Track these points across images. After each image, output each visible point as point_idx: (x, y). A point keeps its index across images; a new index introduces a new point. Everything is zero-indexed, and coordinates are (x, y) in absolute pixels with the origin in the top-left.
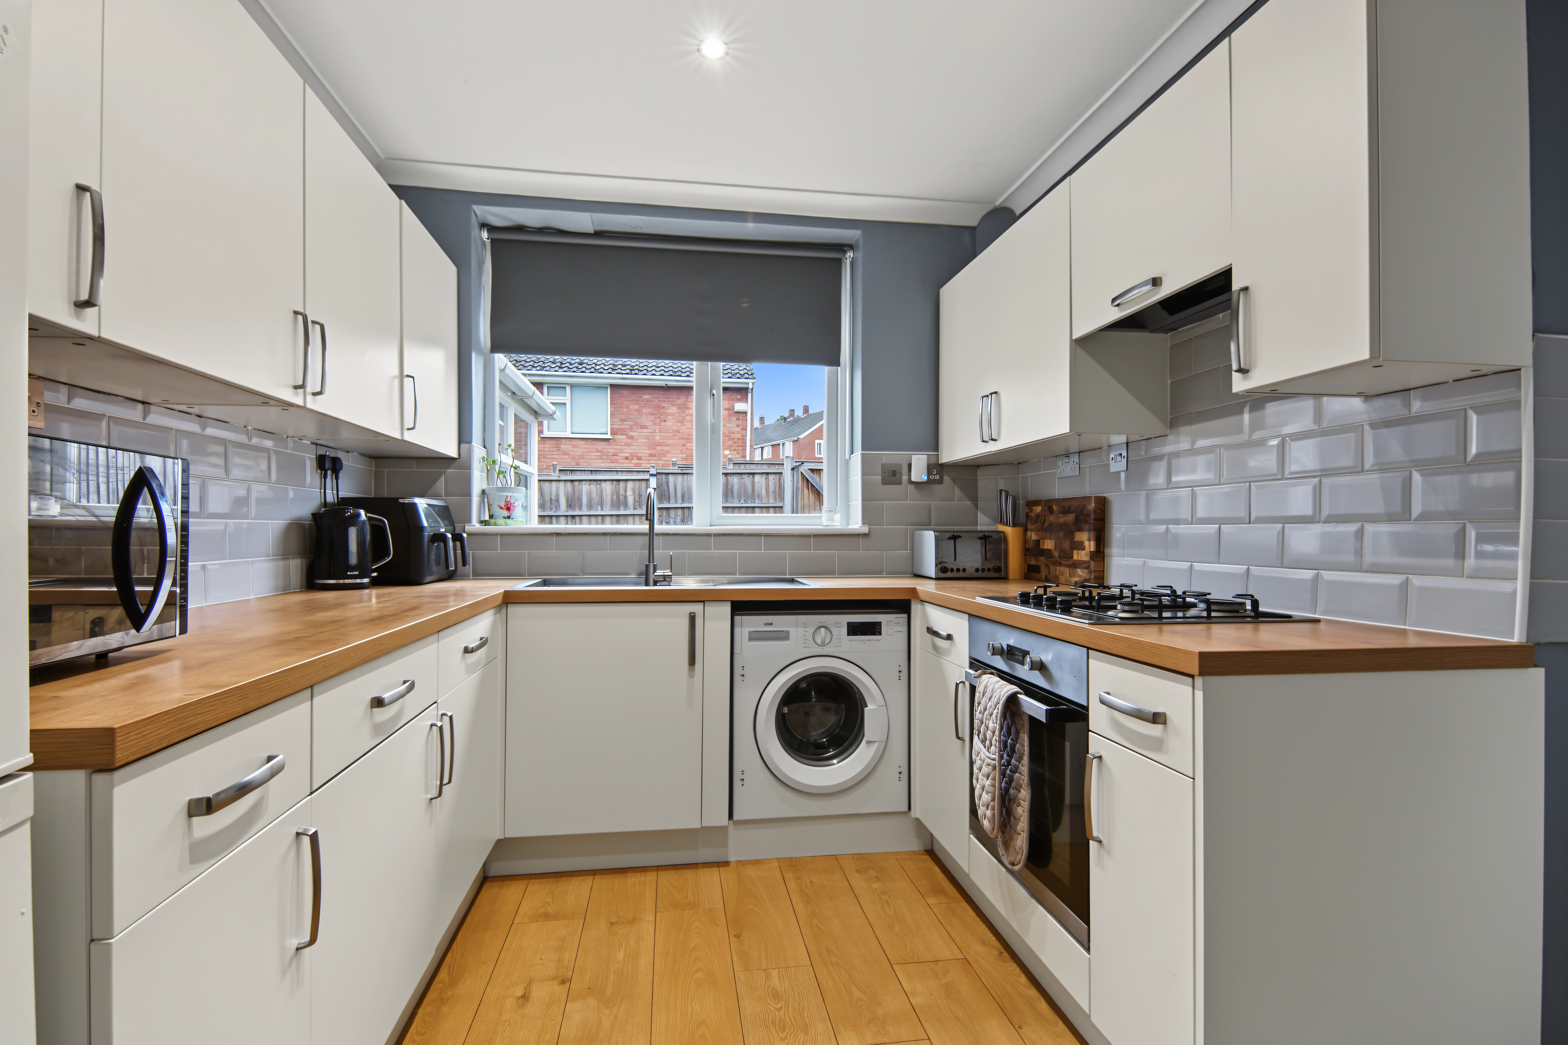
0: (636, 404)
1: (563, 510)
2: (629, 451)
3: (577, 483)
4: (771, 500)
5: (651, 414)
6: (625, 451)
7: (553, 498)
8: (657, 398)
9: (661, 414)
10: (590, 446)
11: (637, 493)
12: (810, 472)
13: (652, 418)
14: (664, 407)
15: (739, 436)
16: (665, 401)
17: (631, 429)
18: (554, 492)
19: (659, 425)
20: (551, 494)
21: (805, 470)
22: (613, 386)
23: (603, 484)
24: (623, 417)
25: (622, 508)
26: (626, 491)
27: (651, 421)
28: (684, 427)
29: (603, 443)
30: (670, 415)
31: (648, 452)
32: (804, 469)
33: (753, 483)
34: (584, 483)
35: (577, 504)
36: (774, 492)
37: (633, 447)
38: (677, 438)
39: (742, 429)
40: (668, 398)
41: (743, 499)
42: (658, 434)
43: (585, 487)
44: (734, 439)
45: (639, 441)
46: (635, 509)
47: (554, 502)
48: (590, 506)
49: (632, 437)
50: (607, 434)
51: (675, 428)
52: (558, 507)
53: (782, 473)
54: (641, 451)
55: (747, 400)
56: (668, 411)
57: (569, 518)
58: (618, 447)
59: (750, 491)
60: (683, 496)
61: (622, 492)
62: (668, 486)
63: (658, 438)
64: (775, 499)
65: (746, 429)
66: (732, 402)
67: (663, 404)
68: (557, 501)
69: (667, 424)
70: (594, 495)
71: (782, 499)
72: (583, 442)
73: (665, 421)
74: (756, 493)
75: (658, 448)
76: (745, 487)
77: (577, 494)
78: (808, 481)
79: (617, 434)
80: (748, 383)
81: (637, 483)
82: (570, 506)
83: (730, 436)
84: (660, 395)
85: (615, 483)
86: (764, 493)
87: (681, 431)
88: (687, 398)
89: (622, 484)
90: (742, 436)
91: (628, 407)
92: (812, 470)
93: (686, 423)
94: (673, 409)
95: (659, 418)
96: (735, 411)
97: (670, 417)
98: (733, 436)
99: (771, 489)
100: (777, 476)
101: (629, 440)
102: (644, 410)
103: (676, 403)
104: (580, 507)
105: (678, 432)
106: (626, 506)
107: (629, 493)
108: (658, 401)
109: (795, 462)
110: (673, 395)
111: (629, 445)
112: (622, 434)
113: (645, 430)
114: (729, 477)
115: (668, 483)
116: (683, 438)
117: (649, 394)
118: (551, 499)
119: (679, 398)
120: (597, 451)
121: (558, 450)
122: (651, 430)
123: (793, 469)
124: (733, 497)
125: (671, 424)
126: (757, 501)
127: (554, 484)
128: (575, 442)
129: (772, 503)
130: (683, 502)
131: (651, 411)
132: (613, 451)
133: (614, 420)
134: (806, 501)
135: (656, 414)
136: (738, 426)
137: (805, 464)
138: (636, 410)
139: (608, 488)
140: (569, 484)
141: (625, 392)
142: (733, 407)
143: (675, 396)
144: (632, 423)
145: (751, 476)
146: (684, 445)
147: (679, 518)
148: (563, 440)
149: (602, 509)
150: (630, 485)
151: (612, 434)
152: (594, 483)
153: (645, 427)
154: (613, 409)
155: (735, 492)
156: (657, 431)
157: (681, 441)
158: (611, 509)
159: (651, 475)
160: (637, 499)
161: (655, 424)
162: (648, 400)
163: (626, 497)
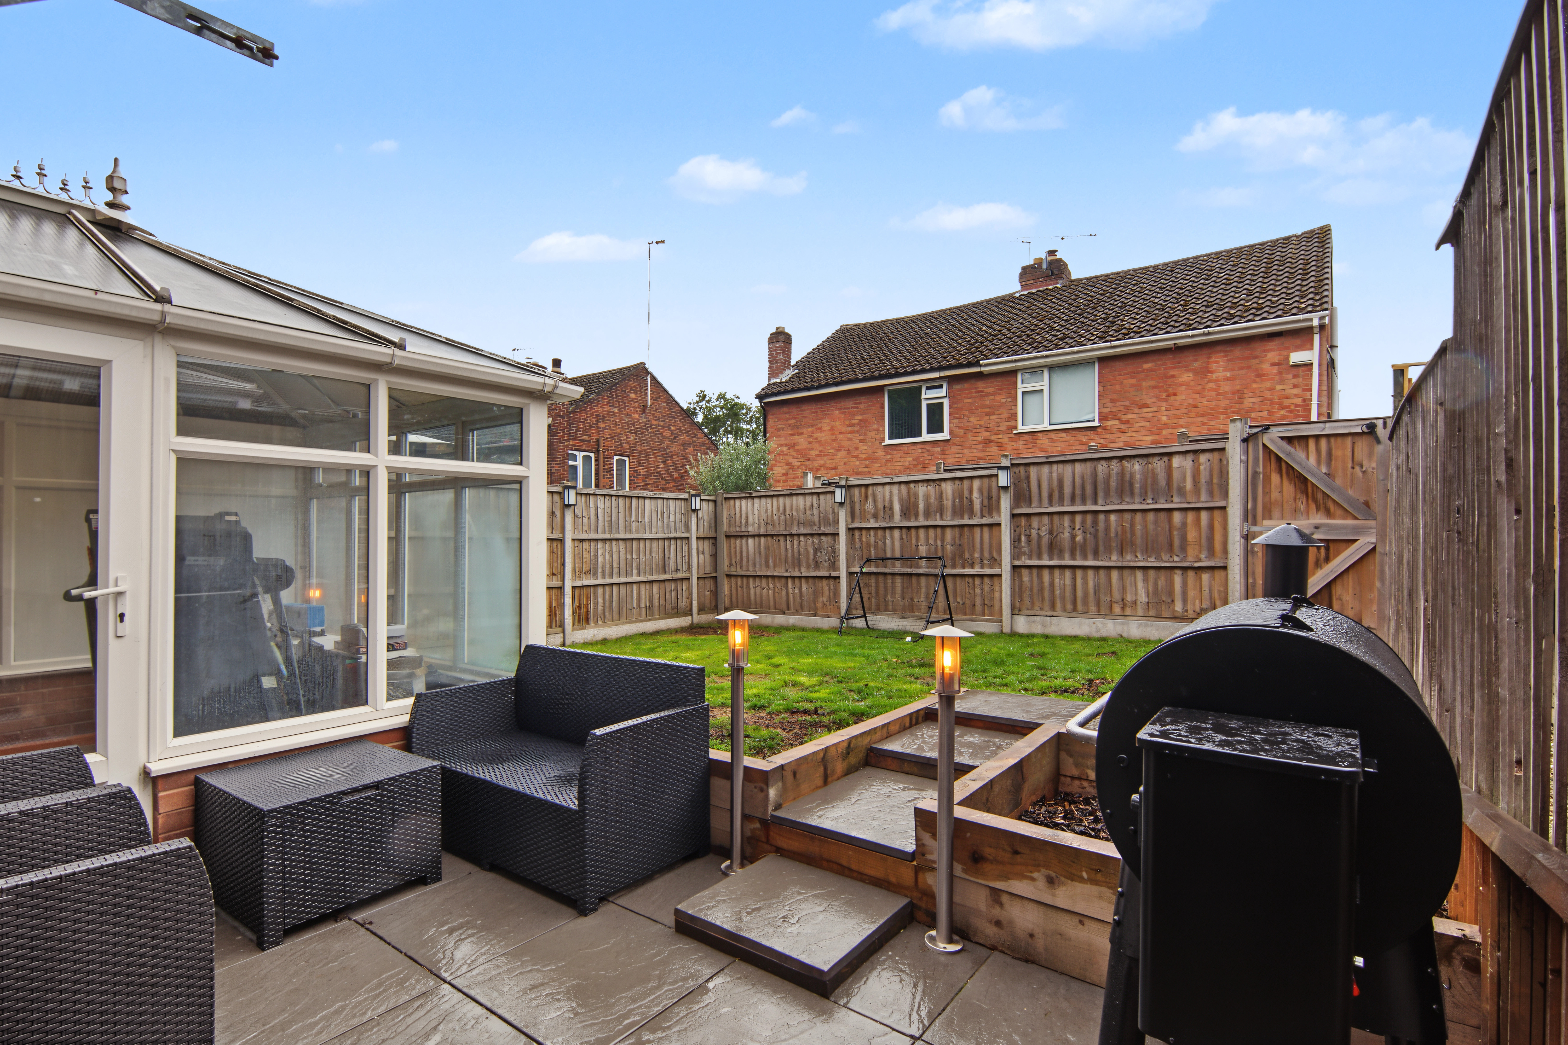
0: (1132, 377)
1: (897, 519)
2: (1122, 439)
3: (912, 485)
4: (1204, 497)
5: (1154, 387)
6: (1117, 440)
7: (887, 505)
8: (1161, 365)
9: (1170, 386)
10: (1073, 438)
11: (985, 493)
12: (1284, 444)
13: (1156, 392)
14: (1173, 376)
15: (1299, 401)
16: (1174, 368)
17: (1126, 410)
18: (887, 497)
19: (1165, 400)
20: (884, 501)
21: (1272, 440)
22: (1102, 360)
23: (943, 485)
24: (1115, 396)
25: (966, 516)
26: (971, 491)
27: (1154, 397)
28: (1205, 399)
29: (1089, 433)
30: (1182, 385)
31: (1150, 438)
32: (1271, 438)
33: (1169, 469)
34: (920, 484)
35: (912, 512)
36: (1210, 483)
37: (1129, 434)
38: (1193, 415)
39: (1304, 390)
40: (1179, 363)
41: (1150, 495)
42: (1165, 413)
43: (922, 490)
44: (1288, 406)
45: (1137, 425)
46: (982, 516)
47: (887, 510)
48: (928, 514)
49: (1127, 422)
50: (1094, 421)
51: (1191, 402)
52: (892, 516)
53: (1224, 449)
54: (1140, 438)
55: (1312, 345)
56: (1181, 380)
57: (904, 531)
58: (1108, 436)
59: (1162, 482)
60: (1050, 496)
61: (966, 493)
62: (1029, 483)
63: (1164, 418)
64: (1211, 493)
65: (1310, 390)
66: (1285, 353)
67: (1172, 372)
68: (891, 509)
69: (1177, 398)
70: (932, 500)
71: (1226, 495)
72: (1064, 435)
73: (1175, 394)
74: (1175, 485)
75: (1164, 432)
76: (1155, 477)
77: (912, 499)
78: (1279, 459)
79: (1106, 419)
80: (1311, 320)
81: (986, 480)
82: (905, 514)
83: (1281, 403)
84: (1168, 360)
85: (957, 482)
86: (1189, 485)
87: (1200, 405)
88: (1209, 358)
89: (966, 483)
90: (1304, 400)
91: (1122, 383)
92: (1290, 440)
93: (1206, 393)
94: (1187, 377)
95: (1166, 391)
96: (1291, 363)
97: (1183, 388)
98: (1286, 402)
99: (1204, 478)
100: (1216, 455)
101: (1123, 426)
102: (1144, 384)
103: (1191, 367)
104: (916, 516)
105: (1195, 406)
106: (972, 514)
107: (975, 495)
108: (1165, 369)
109: (1250, 427)
110: (1188, 357)
111: (1122, 432)
112: (1113, 419)
113: (1145, 410)
114: (1125, 463)
115: (1028, 478)
116: (1203, 415)
117: (1152, 361)
118: (884, 507)
119: (1196, 361)
120: (1081, 443)
121: (1033, 447)
122: (1155, 409)
123: (1245, 440)
124: (1132, 494)
125: (1183, 397)
126: (1176, 499)
127: (887, 488)
128: (1053, 435)
129: (1204, 500)
130: (1051, 504)
131: (1153, 383)
132: (1102, 441)
133: (1103, 401)
134: (1275, 495)
135: (1162, 387)
136: (1295, 386)
137: (1272, 429)
138: (1132, 386)
139: (948, 488)
140: (903, 487)
141: (1119, 365)
142: (1287, 359)
143: (1191, 358)
144: (1127, 403)
145: (1165, 459)
146: (1204, 424)
147: (1044, 529)
148: (1039, 434)
149: (942, 519)
150: (976, 484)
151: (1100, 420)
152: (931, 484)
153: (1146, 406)
154: (1102, 389)
155: (1137, 486)
156: (1163, 408)
157: (1200, 419)
158: (953, 519)
159: (1000, 468)
160: (986, 502)
161: (1159, 401)
162: (1149, 370)
163: (971, 501)
